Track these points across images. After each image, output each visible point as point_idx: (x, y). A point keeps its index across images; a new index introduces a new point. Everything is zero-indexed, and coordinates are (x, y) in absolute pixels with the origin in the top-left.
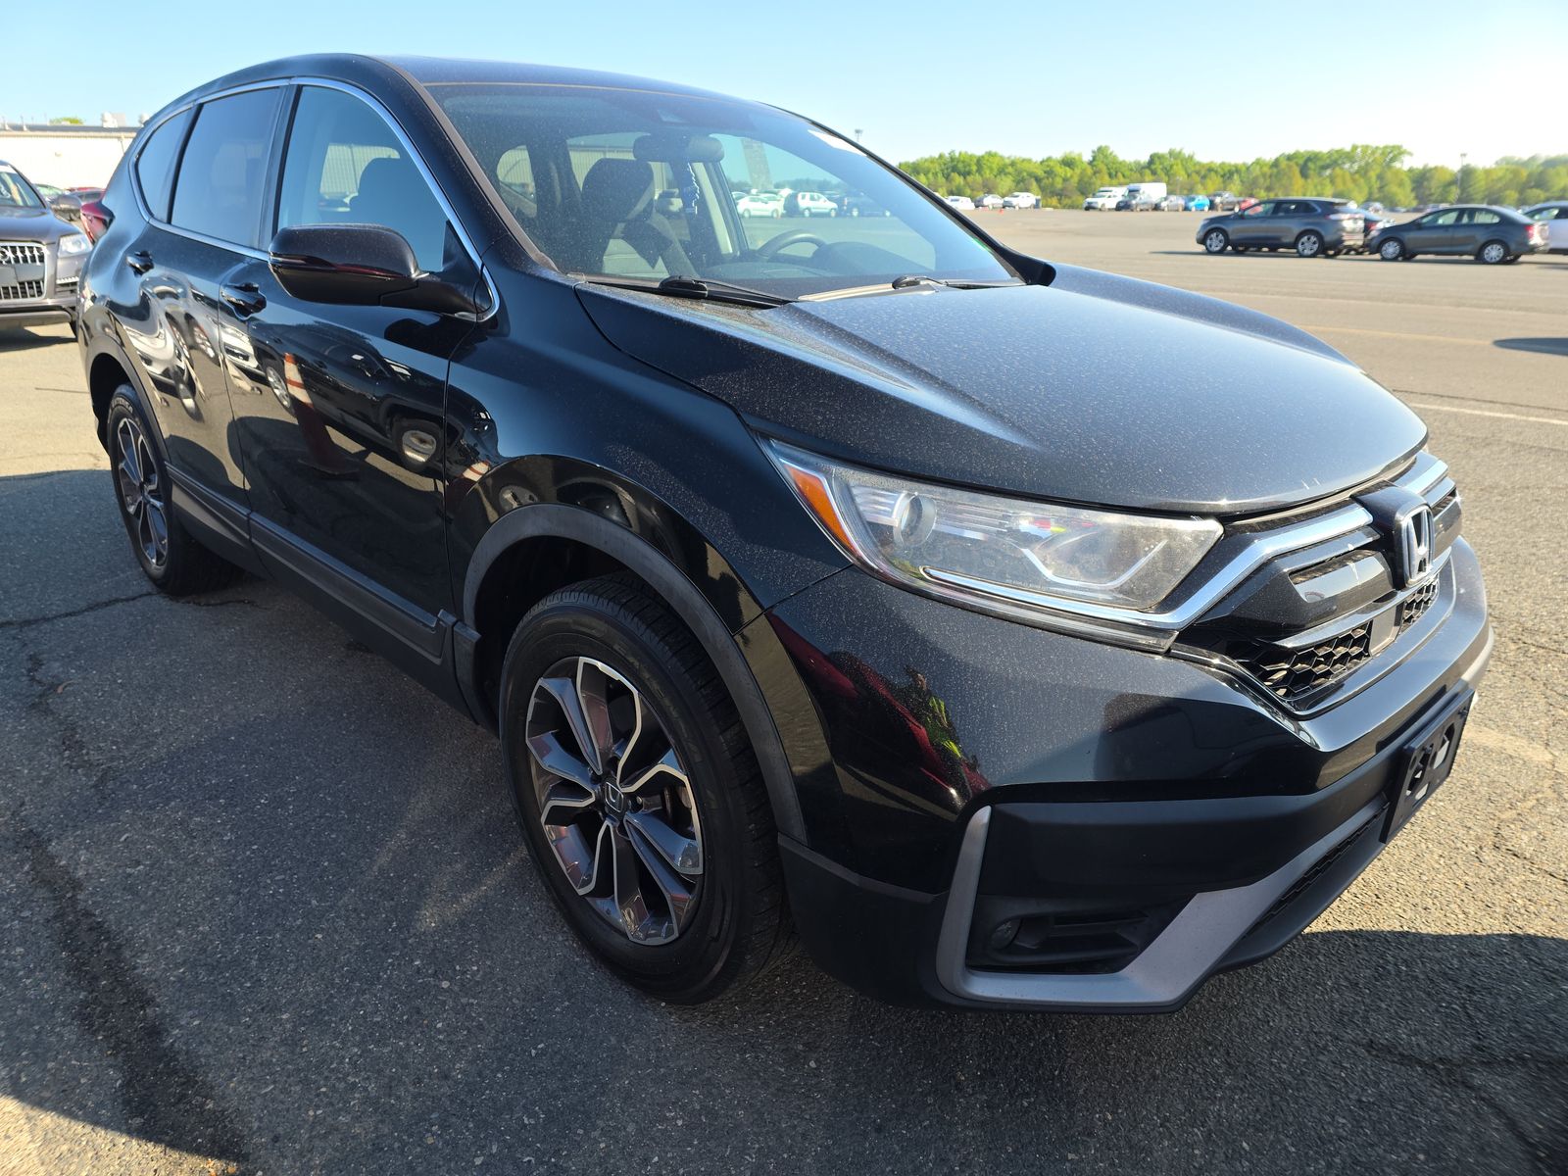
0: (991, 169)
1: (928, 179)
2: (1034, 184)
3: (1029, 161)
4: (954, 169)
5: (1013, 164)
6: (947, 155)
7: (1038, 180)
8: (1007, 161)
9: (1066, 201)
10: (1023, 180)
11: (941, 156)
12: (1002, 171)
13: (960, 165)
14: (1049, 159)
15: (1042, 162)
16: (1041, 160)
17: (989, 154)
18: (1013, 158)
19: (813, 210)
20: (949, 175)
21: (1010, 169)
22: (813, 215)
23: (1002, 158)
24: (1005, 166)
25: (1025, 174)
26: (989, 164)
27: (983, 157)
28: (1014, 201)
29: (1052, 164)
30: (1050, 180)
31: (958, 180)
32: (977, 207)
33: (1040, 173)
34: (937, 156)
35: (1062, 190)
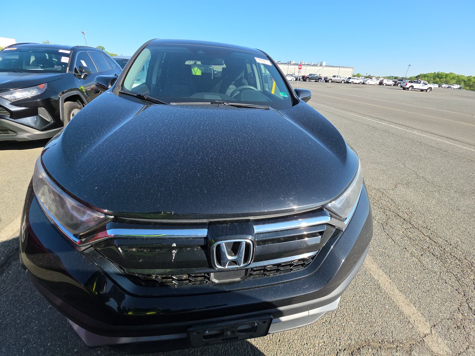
0: (450, 77)
1: (428, 79)
2: (463, 82)
3: (464, 76)
4: (438, 77)
5: (458, 77)
6: (437, 73)
7: (465, 81)
8: (456, 76)
9: (473, 88)
10: (460, 81)
11: (434, 73)
12: (453, 78)
13: (440, 76)
14: (471, 76)
15: (468, 77)
16: (468, 76)
17: (451, 73)
18: (458, 75)
19: (387, 84)
20: (435, 78)
21: (456, 78)
22: (386, 85)
23: (455, 75)
24: (455, 77)
25: (461, 80)
26: (449, 76)
27: (448, 74)
28: (452, 86)
29: (471, 78)
30: (469, 82)
31: (438, 79)
32: (439, 87)
33: (466, 80)
34: (433, 73)
35: (472, 85)
